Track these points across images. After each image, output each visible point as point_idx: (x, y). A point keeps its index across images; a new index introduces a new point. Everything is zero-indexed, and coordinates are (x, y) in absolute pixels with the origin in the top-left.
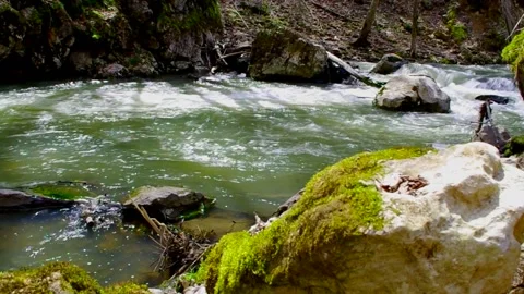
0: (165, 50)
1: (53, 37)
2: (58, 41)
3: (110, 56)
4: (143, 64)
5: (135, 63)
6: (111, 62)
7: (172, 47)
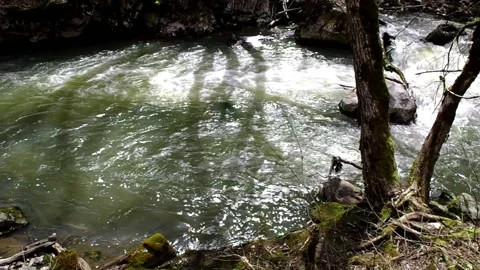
0: (223, 8)
1: (124, 5)
2: (129, 7)
3: (173, 16)
4: (200, 22)
5: (194, 21)
6: (174, 21)
7: (229, 6)
